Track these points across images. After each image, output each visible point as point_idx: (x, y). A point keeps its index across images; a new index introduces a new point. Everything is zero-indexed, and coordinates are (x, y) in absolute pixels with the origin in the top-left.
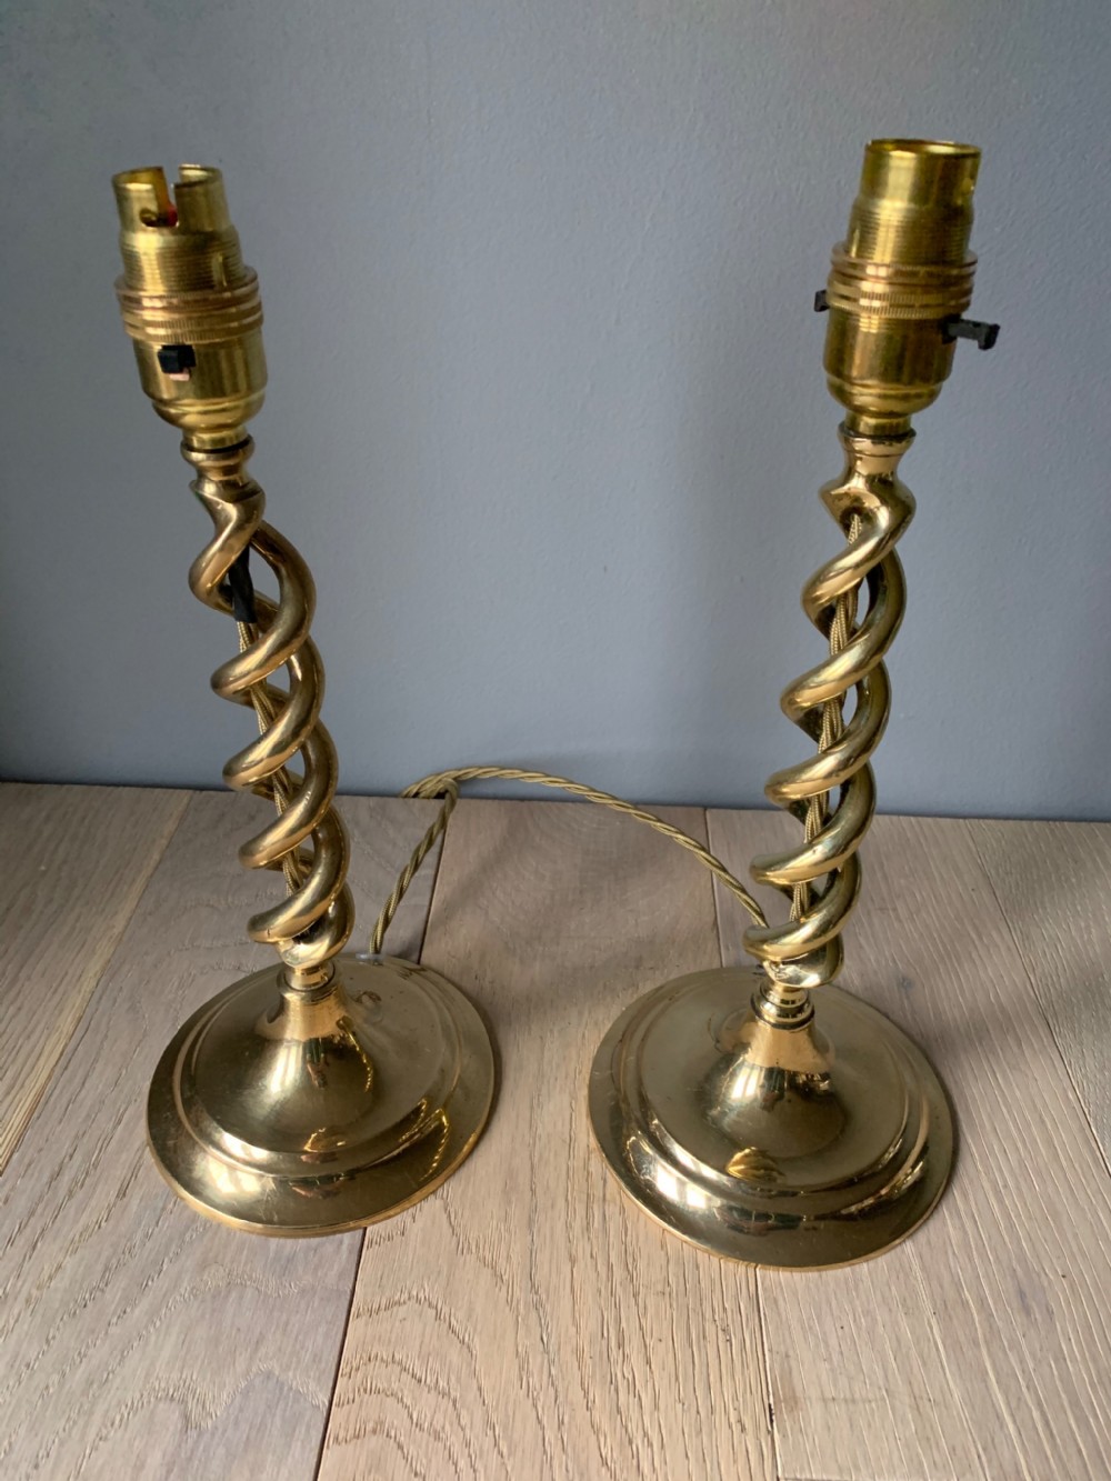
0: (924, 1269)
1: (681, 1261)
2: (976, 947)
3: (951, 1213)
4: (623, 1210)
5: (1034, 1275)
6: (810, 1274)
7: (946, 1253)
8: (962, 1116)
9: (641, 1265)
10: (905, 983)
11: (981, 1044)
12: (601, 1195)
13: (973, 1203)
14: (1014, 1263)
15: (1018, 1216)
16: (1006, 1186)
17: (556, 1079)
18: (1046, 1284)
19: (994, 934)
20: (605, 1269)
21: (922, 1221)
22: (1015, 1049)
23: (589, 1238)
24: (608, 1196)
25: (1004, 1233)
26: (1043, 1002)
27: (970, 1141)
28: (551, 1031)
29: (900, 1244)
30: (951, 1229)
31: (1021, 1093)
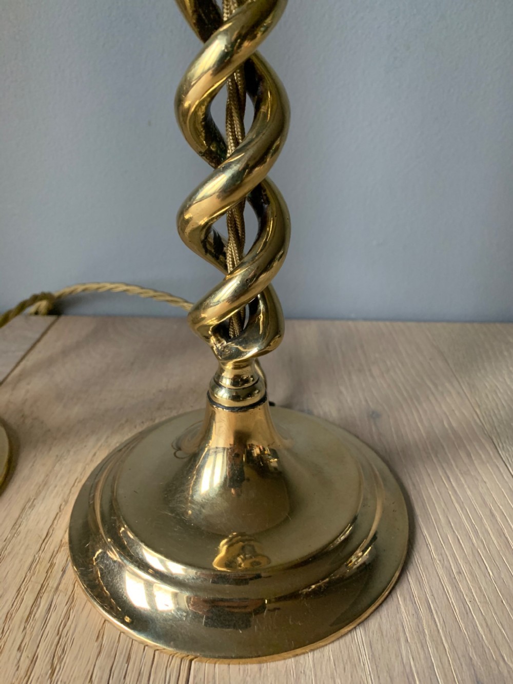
0: (373, 657)
1: (113, 653)
2: (433, 393)
3: (405, 600)
4: (71, 600)
5: (493, 665)
6: (249, 666)
7: (399, 640)
8: (418, 511)
9: (68, 659)
10: (374, 416)
11: (436, 456)
12: (55, 586)
13: (428, 590)
14: (470, 649)
15: (473, 600)
16: (460, 573)
17: (56, 487)
18: (505, 672)
19: (447, 385)
20: (28, 662)
21: (373, 608)
22: (466, 460)
23: (25, 628)
24: (61, 587)
25: (459, 618)
26: (487, 427)
27: (425, 532)
28: (69, 451)
29: (350, 631)
30: (404, 615)
31: (471, 492)
